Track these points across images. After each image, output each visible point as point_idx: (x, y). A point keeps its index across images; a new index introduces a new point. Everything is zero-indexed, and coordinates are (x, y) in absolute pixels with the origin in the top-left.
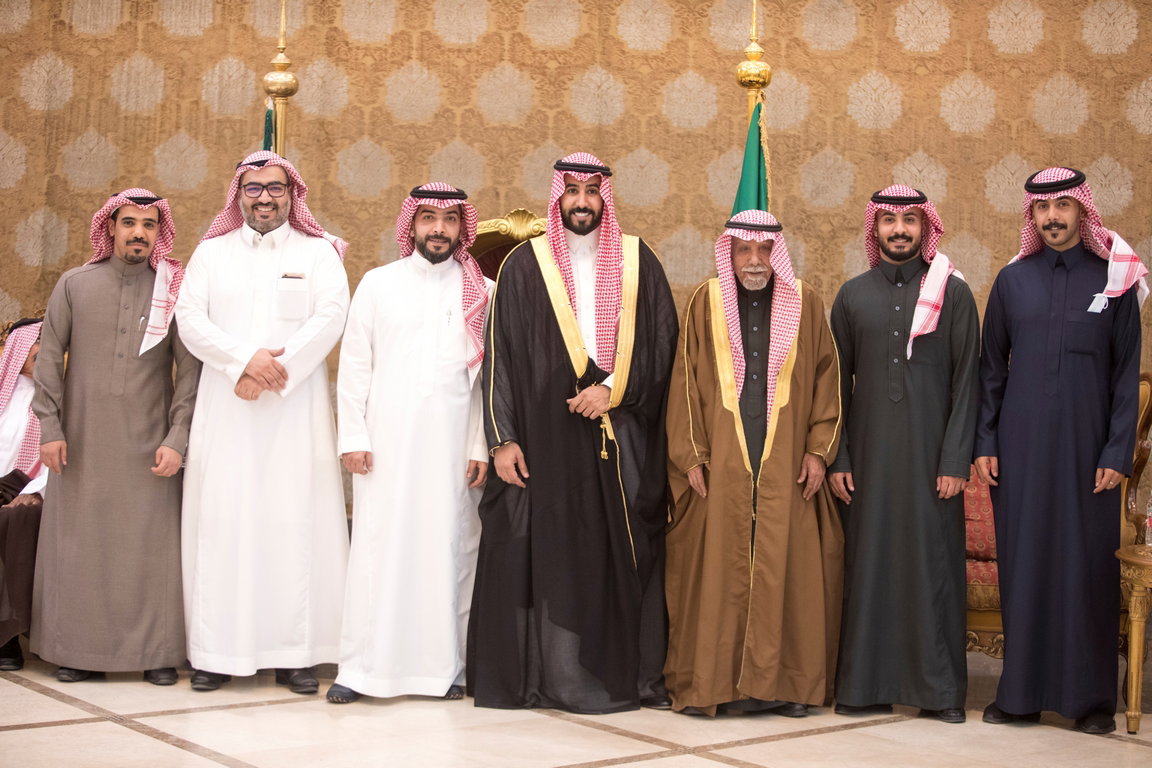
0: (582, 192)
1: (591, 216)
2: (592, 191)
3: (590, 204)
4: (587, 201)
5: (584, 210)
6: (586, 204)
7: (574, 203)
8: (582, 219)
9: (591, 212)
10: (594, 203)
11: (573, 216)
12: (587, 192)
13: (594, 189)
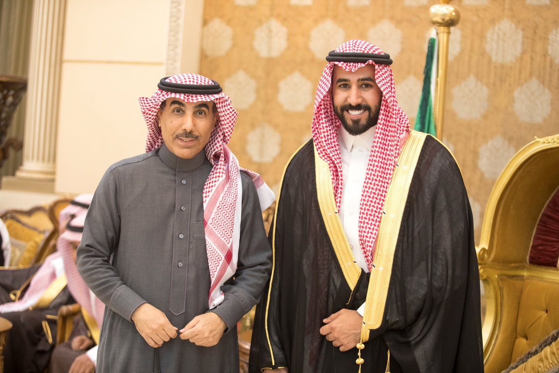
0: (354, 88)
1: (367, 113)
2: (367, 86)
3: (364, 99)
4: (359, 96)
5: (358, 107)
6: (359, 101)
7: (346, 100)
8: (355, 119)
9: (367, 108)
10: (369, 97)
11: (345, 113)
12: (360, 87)
13: (368, 83)
